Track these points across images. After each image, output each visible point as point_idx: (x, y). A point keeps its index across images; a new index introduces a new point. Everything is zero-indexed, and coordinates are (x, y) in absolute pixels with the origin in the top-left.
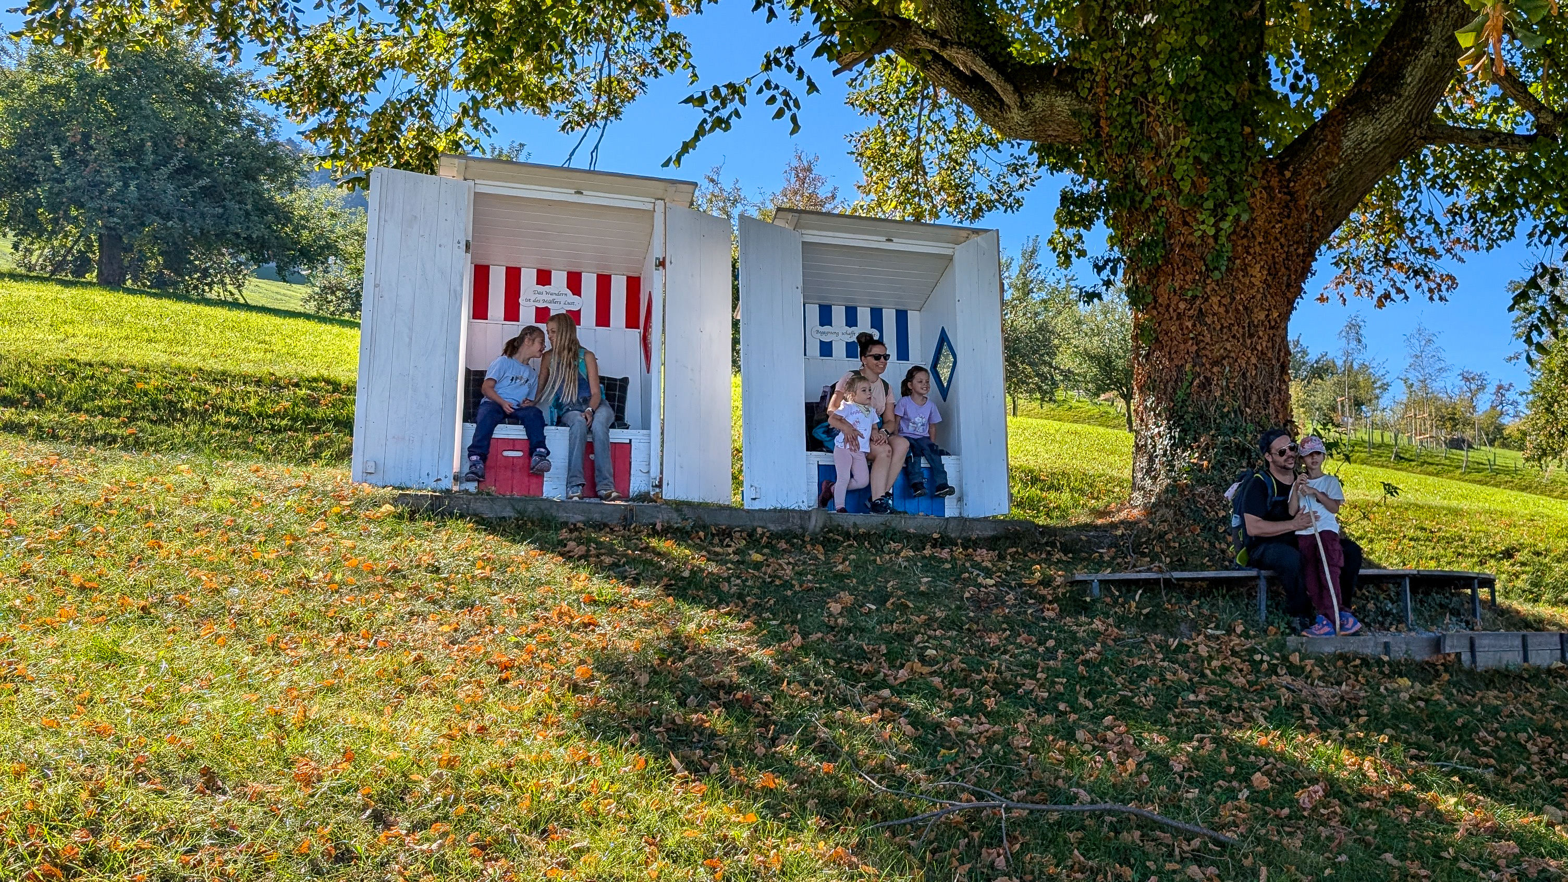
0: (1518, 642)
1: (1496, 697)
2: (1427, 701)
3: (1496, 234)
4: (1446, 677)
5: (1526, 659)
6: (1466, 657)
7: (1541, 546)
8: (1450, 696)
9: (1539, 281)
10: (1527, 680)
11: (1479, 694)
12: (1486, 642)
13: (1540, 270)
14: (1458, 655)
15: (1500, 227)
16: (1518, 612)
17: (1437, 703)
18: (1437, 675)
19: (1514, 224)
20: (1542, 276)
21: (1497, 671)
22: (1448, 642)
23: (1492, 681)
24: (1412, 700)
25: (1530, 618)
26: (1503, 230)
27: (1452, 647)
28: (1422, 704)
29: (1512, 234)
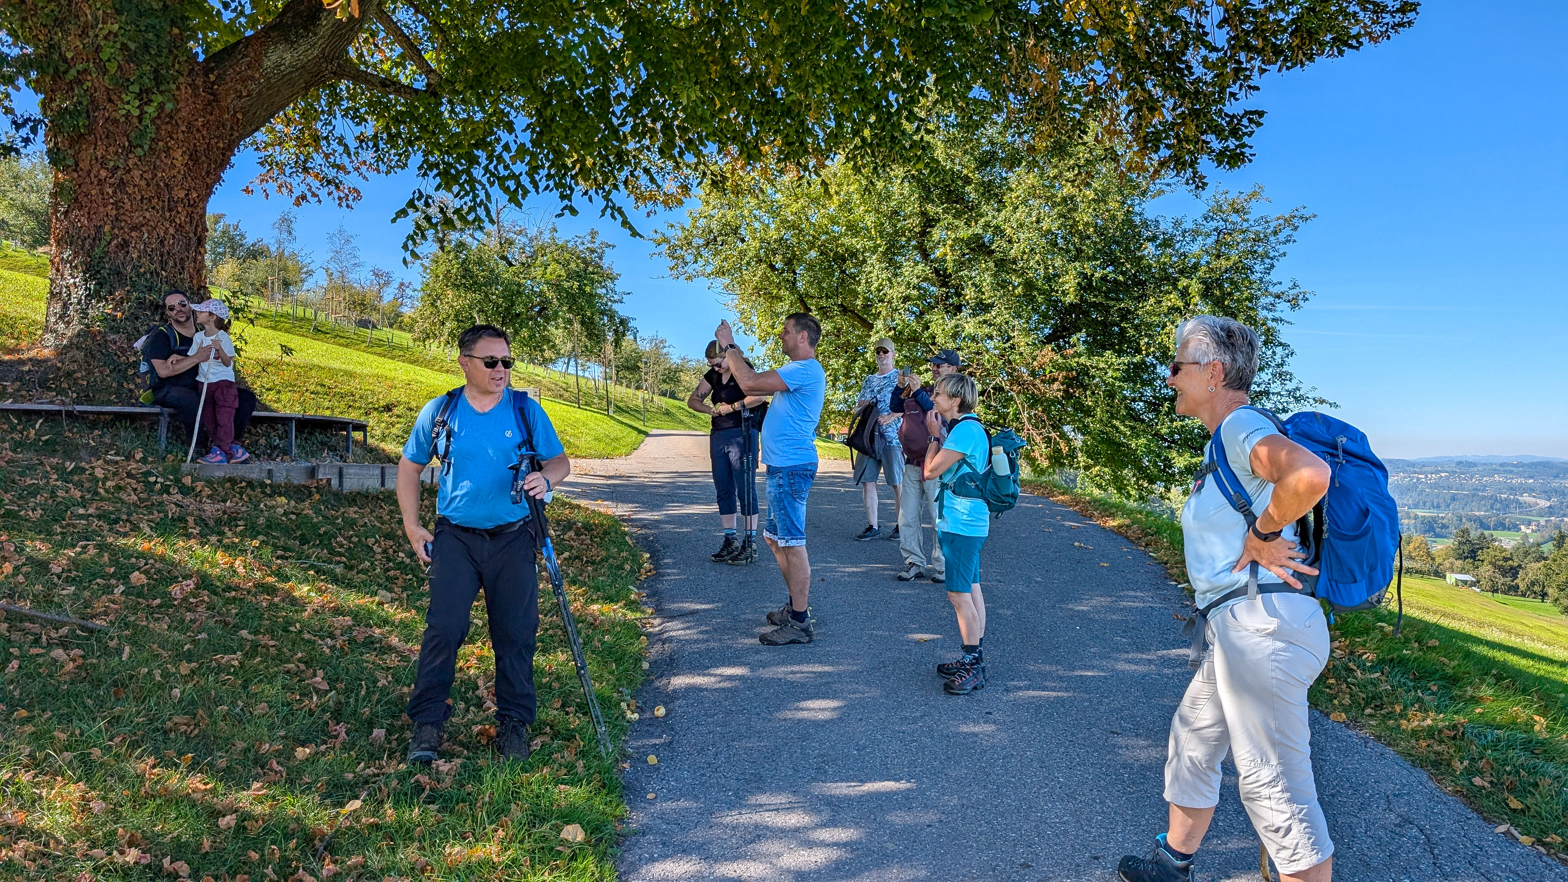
0: (378, 472)
1: (355, 512)
2: (297, 515)
3: (393, 163)
4: (317, 497)
5: (383, 484)
6: (335, 482)
7: (413, 404)
8: (318, 512)
10: (383, 500)
11: (342, 510)
12: (352, 471)
14: (329, 480)
15: (397, 158)
16: (384, 450)
17: (306, 516)
18: (310, 494)
19: (407, 157)
21: (359, 493)
22: (321, 470)
23: (354, 500)
24: (285, 514)
25: (393, 455)
26: (399, 160)
27: (325, 474)
28: (294, 517)
29: (406, 165)
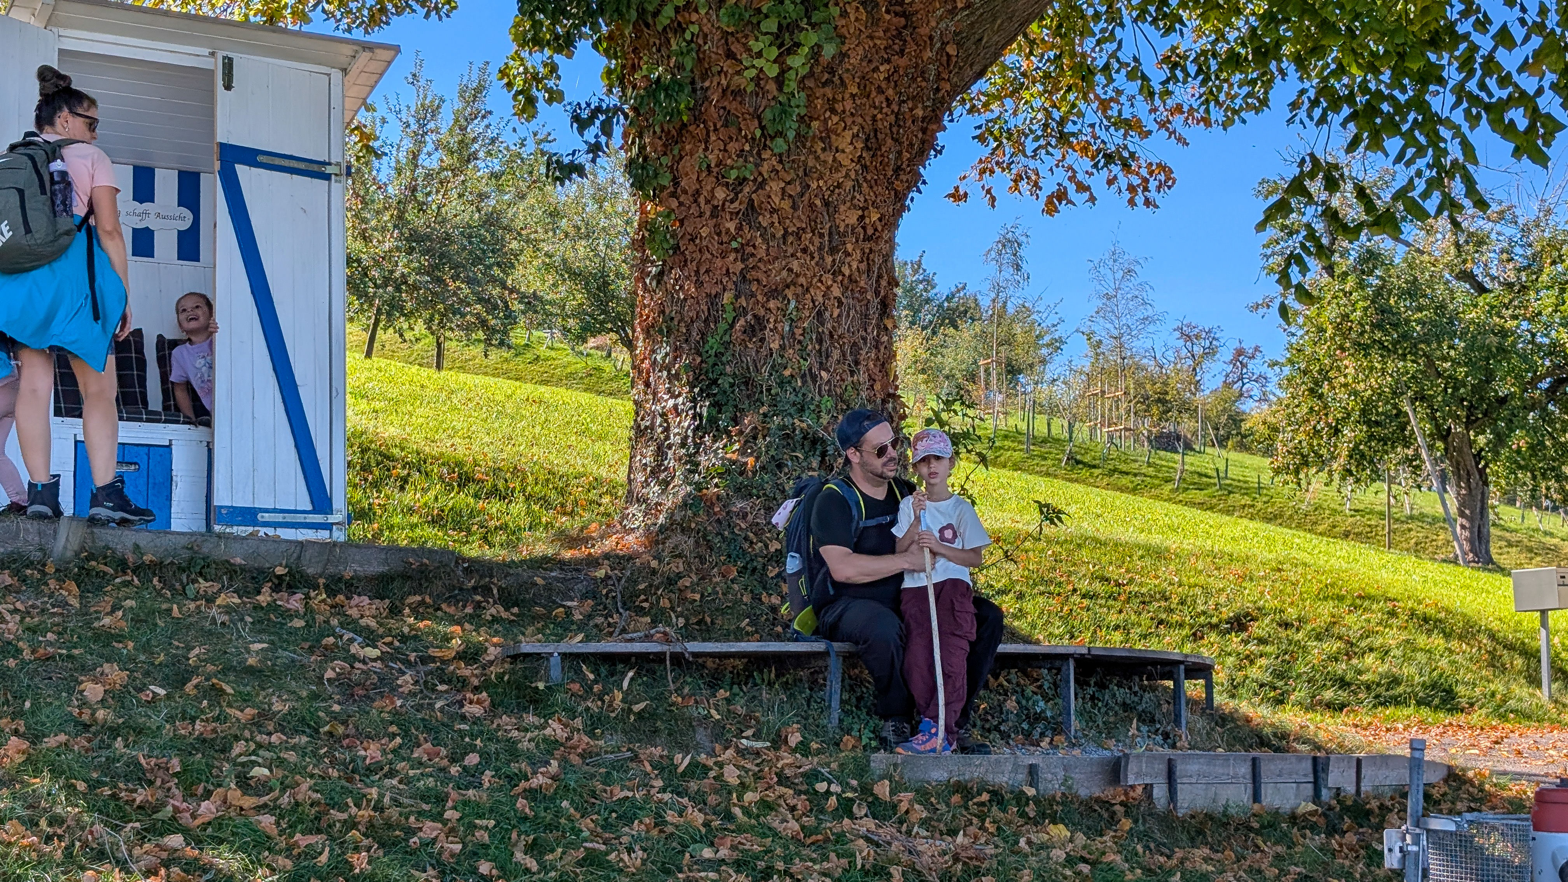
0: (1245, 769)
1: (1206, 860)
2: (1093, 864)
4: (1126, 824)
5: (1256, 797)
6: (1160, 793)
7: (1292, 613)
8: (1131, 857)
9: (1307, 183)
10: (1258, 832)
11: (1179, 854)
12: (1193, 767)
13: (1307, 167)
14: (1148, 789)
16: (1248, 720)
17: (1110, 867)
18: (1113, 820)
20: (1312, 176)
21: (1209, 817)
22: (1133, 767)
23: (1200, 832)
24: (1070, 861)
25: (1268, 730)
27: (1138, 775)
28: (1085, 868)
